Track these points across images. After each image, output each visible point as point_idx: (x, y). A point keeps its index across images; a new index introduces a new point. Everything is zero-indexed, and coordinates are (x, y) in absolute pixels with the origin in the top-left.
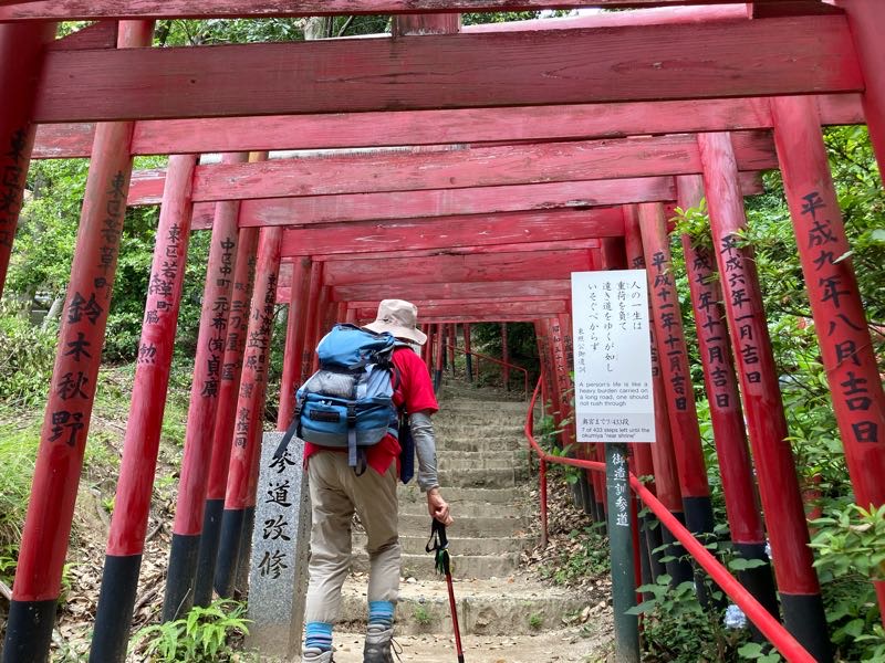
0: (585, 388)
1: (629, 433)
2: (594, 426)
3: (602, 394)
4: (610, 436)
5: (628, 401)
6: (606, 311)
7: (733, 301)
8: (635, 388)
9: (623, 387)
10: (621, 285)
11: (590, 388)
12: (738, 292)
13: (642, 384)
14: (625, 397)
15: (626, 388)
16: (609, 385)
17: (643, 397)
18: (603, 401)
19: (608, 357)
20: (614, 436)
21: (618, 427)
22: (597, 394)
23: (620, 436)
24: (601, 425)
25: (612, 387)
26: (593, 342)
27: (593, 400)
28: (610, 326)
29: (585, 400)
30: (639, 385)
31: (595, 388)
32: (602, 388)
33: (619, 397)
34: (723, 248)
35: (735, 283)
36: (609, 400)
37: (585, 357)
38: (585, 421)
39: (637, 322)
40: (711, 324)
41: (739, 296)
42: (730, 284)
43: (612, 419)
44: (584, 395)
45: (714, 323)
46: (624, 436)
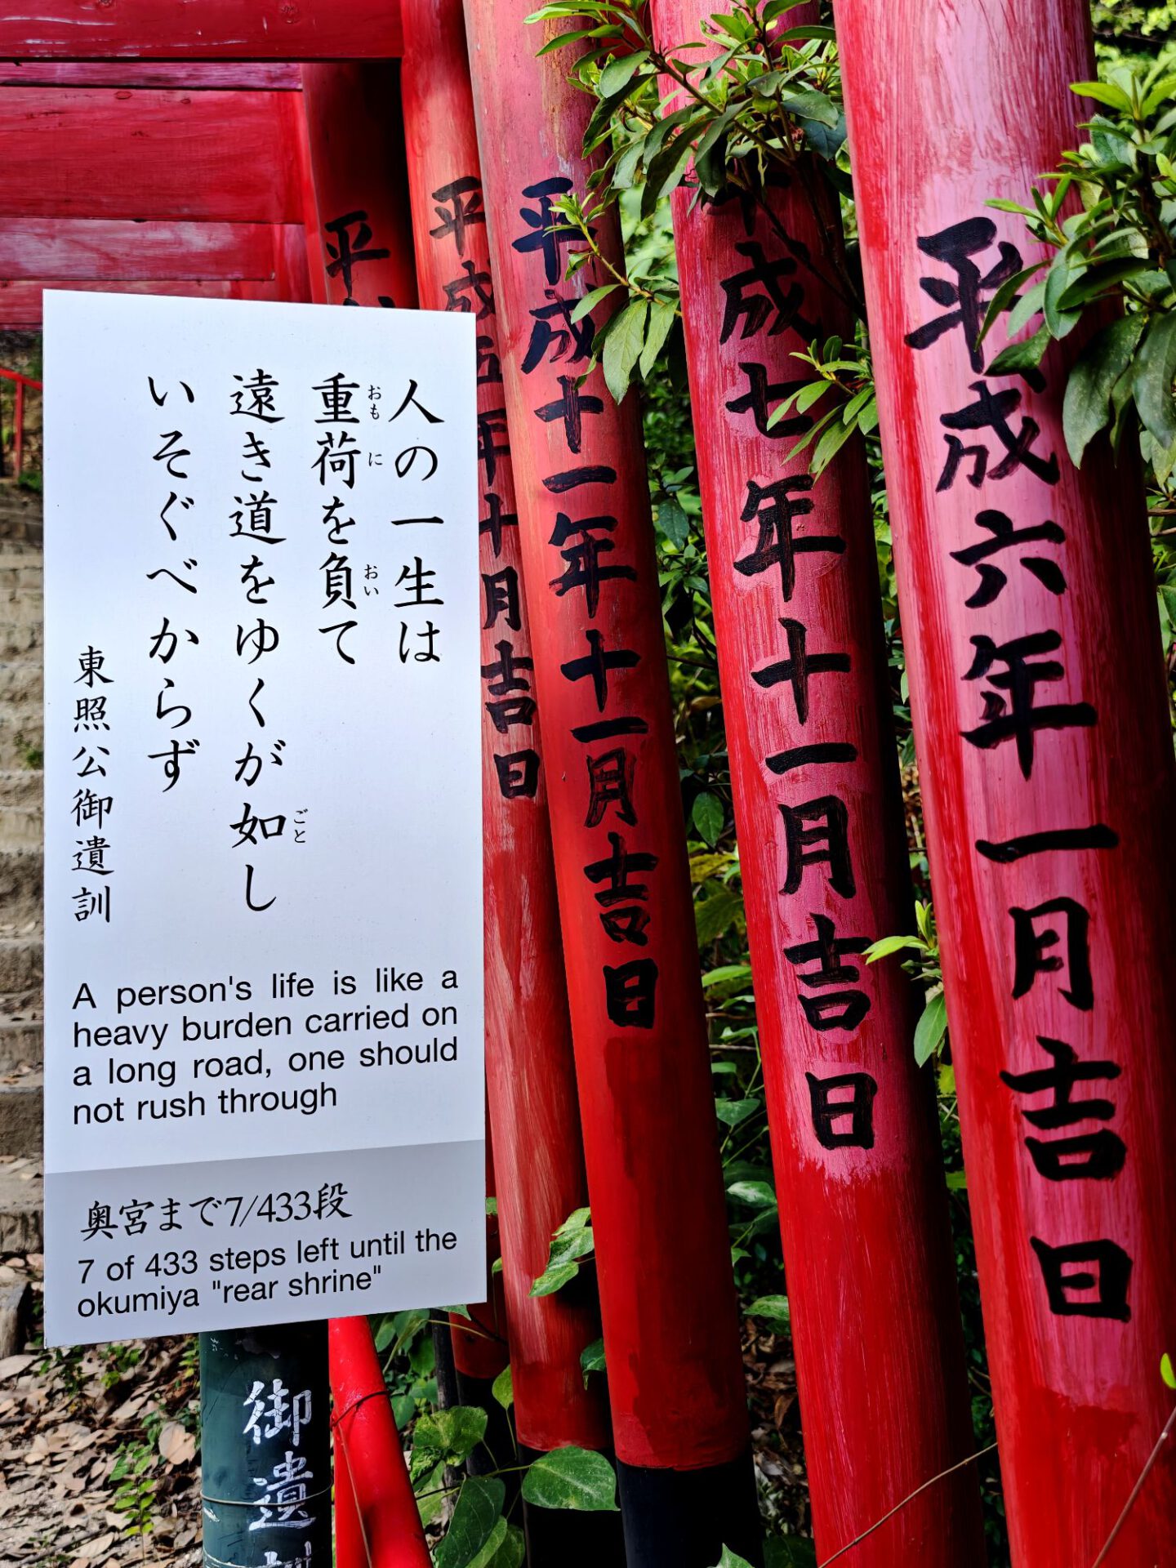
0: (104, 1015)
1: (348, 1265)
2: (154, 1242)
3: (204, 1049)
4: (240, 1292)
5: (348, 1078)
6: (250, 547)
7: (970, 713)
8: (391, 1001)
9: (325, 1002)
10: (336, 395)
11: (136, 1016)
12: (1014, 651)
13: (432, 980)
14: (334, 1060)
15: (344, 1004)
16: (244, 991)
17: (436, 1052)
18: (209, 1088)
19: (248, 826)
20: (264, 1291)
21: (286, 1235)
22: (176, 1049)
23: (297, 1288)
24: (191, 1236)
25: (264, 1006)
26: (164, 734)
27: (148, 1089)
28: (265, 639)
29: (101, 1091)
30: (415, 981)
31: (166, 1013)
32: (208, 1013)
33: (301, 1062)
34: (923, 310)
35: (993, 583)
36: (245, 1084)
37: (111, 828)
38: (99, 1219)
39: (418, 617)
40: (796, 669)
41: (1020, 681)
42: (962, 581)
43: (253, 1192)
44: (96, 1058)
45: (818, 663)
46: (321, 1284)
